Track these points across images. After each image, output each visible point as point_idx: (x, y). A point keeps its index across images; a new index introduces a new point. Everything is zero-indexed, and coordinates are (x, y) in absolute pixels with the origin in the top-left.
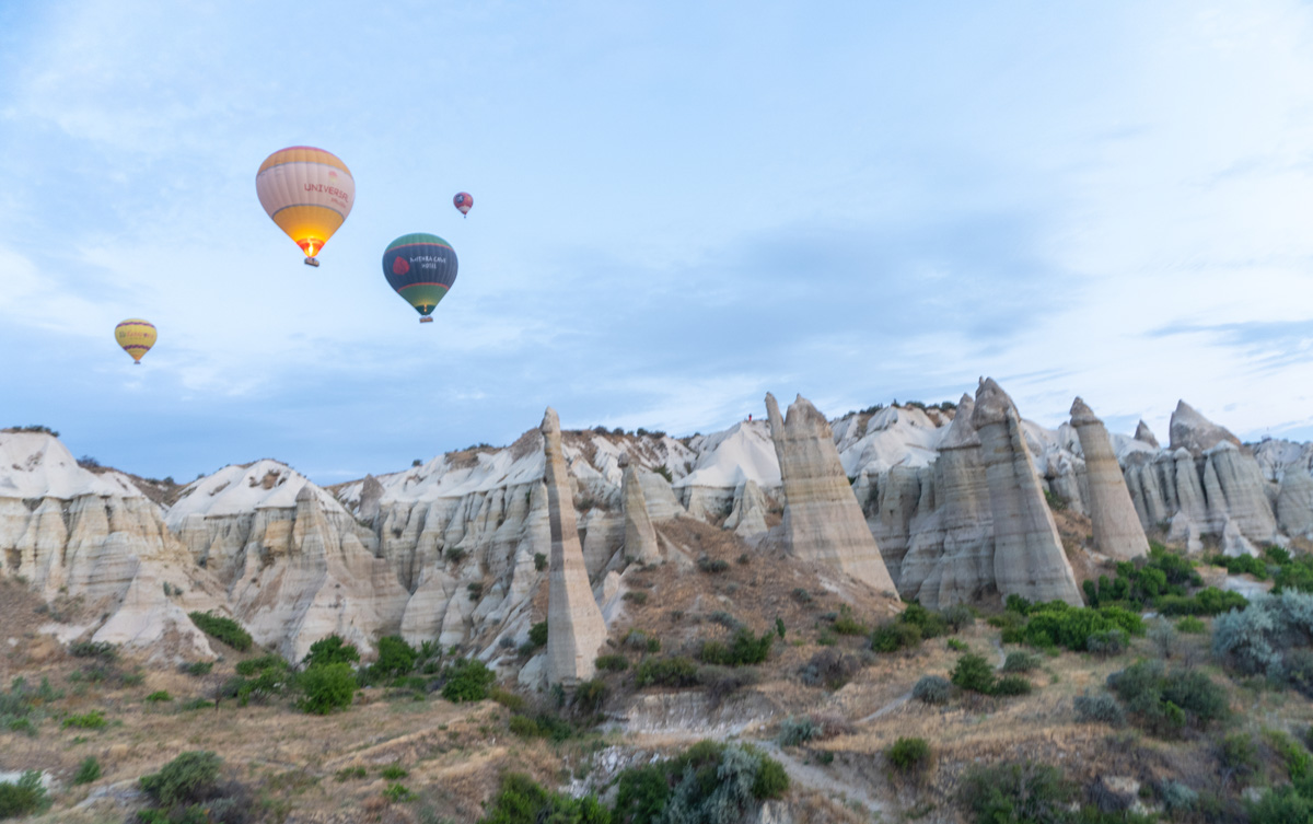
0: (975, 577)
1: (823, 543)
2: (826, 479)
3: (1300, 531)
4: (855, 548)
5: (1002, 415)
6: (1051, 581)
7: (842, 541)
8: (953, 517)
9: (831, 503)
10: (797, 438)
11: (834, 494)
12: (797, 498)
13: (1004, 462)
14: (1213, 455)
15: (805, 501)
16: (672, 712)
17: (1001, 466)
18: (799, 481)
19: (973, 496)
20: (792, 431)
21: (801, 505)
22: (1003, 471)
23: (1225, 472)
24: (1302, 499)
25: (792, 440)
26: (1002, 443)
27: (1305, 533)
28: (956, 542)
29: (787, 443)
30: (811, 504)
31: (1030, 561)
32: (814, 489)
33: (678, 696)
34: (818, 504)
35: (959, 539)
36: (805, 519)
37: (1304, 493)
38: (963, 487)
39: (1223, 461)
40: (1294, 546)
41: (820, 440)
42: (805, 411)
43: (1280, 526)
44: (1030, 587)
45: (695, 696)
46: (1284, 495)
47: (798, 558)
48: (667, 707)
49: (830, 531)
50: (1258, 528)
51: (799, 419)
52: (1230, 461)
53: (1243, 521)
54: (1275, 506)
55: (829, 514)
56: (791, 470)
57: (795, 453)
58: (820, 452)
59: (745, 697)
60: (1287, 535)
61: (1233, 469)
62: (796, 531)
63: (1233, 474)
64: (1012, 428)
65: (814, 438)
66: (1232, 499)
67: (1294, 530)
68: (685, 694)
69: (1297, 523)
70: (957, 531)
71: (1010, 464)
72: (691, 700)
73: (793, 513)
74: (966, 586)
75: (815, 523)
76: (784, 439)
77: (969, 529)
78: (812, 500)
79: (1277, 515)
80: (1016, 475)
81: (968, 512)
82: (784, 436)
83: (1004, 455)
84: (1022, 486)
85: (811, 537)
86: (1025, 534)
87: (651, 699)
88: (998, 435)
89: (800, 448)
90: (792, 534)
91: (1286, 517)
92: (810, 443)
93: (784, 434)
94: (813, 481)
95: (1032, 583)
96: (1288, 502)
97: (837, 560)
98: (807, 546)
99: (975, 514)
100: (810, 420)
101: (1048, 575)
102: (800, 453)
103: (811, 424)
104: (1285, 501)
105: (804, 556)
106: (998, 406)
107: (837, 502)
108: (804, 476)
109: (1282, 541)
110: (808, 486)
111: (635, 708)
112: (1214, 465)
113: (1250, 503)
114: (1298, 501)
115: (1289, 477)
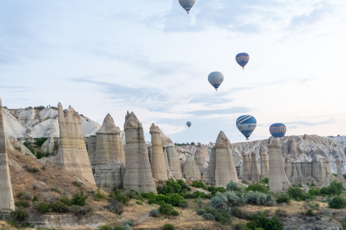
0: (113, 183)
1: (75, 165)
2: (78, 140)
3: (189, 177)
4: (85, 168)
5: (137, 126)
6: (148, 186)
7: (81, 165)
8: (100, 160)
9: (79, 150)
10: (69, 123)
11: (80, 147)
12: (67, 146)
13: (136, 143)
14: (167, 148)
15: (69, 148)
16: (61, 221)
17: (134, 144)
18: (68, 140)
19: (108, 153)
20: (67, 120)
21: (68, 149)
22: (135, 146)
23: (170, 154)
24: (191, 166)
25: (67, 123)
26: (136, 136)
27: (190, 178)
28: (100, 170)
29: (64, 124)
30: (71, 149)
31: (141, 178)
32: (73, 144)
33: (62, 216)
34: (74, 150)
35: (102, 168)
36: (69, 155)
37: (192, 165)
38: (105, 149)
39: (170, 150)
40: (187, 181)
41: (77, 125)
42: (73, 113)
43: (183, 175)
44: (139, 188)
45: (69, 215)
46: (186, 164)
47: (66, 170)
48: (59, 219)
49: (78, 161)
50: (178, 175)
51: (70, 115)
52: (172, 150)
53: (173, 172)
54: (182, 167)
55: (78, 154)
56: (65, 135)
57: (67, 129)
58: (77, 129)
59: (90, 216)
60: (185, 178)
61: (173, 153)
62: (65, 159)
63: (173, 155)
64: (140, 131)
65: (75, 124)
66: (171, 164)
67: (187, 177)
68: (65, 215)
69: (188, 174)
70: (100, 165)
71: (138, 144)
72: (68, 217)
73: (64, 152)
74: (110, 186)
75: (73, 157)
76: (64, 122)
77: (106, 165)
78: (72, 148)
79: (182, 171)
80: (139, 148)
81: (106, 158)
82: (64, 121)
83: (136, 140)
84: (141, 152)
85: (71, 162)
86: (140, 169)
87: (52, 216)
88: (135, 133)
89: (70, 127)
90: (64, 160)
91: (186, 172)
92: (74, 125)
93: (64, 120)
94: (73, 140)
95: (140, 186)
96: (186, 166)
97: (80, 172)
98: (69, 165)
99: (108, 160)
100: (75, 117)
101: (147, 184)
102: (69, 128)
103: (75, 118)
104: (186, 167)
105: (68, 169)
106: (136, 123)
107: (81, 150)
108: (70, 138)
109: (184, 180)
110: (71, 142)
111: (47, 220)
112: (167, 151)
113: (176, 166)
114: (190, 167)
115: (188, 159)
